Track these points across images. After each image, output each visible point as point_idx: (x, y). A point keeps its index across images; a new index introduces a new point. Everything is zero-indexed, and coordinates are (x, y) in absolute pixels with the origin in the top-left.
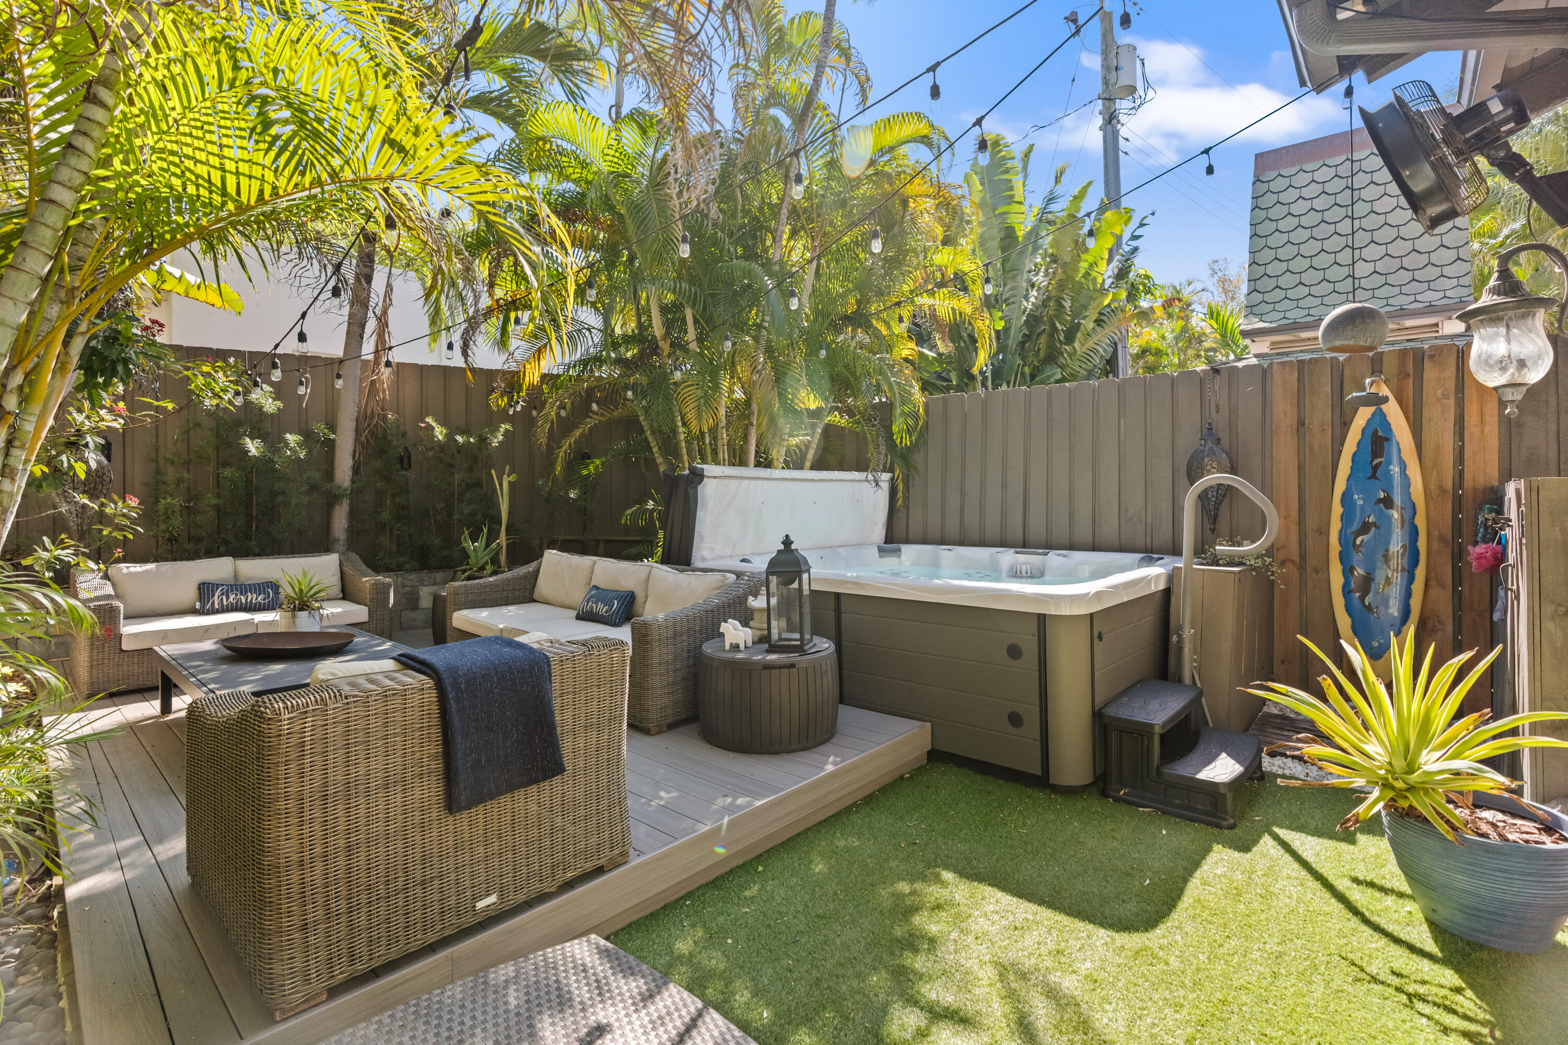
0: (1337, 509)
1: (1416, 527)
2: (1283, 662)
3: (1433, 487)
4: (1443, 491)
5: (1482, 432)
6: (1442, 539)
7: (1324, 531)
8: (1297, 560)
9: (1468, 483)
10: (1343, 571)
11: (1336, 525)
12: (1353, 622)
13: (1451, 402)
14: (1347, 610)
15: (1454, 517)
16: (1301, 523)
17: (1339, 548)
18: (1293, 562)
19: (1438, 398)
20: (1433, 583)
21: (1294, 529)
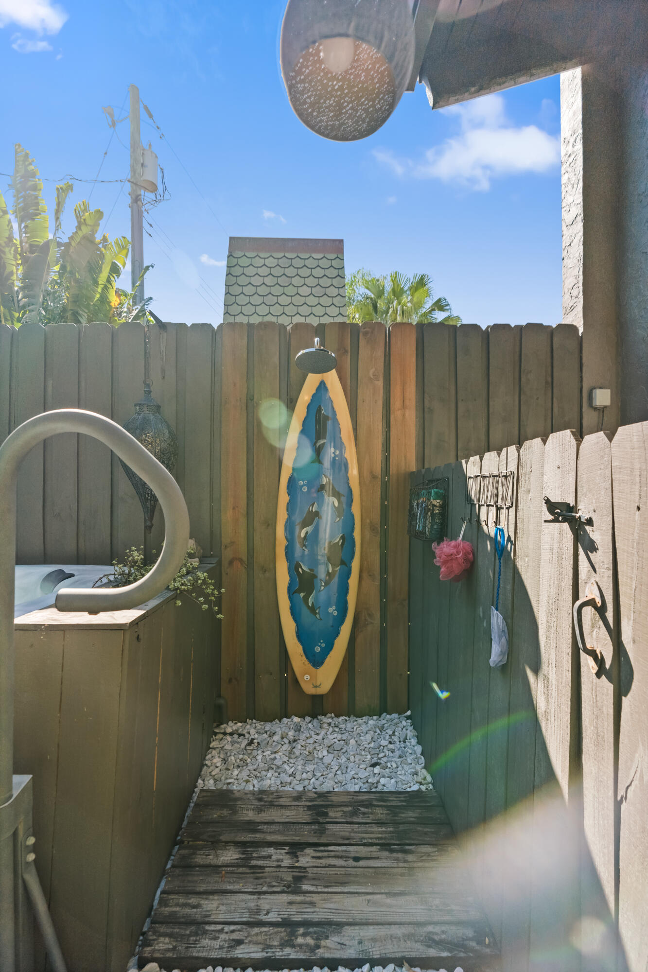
0: (284, 498)
1: (353, 515)
2: (230, 681)
3: (366, 473)
4: (374, 477)
5: (404, 415)
6: (373, 528)
7: (271, 524)
8: (245, 558)
9: (393, 470)
10: (289, 569)
11: (282, 516)
12: (297, 626)
13: (380, 383)
14: (293, 614)
15: (382, 504)
16: (249, 514)
17: (285, 543)
18: (241, 560)
19: (370, 379)
20: (365, 575)
21: (243, 521)
